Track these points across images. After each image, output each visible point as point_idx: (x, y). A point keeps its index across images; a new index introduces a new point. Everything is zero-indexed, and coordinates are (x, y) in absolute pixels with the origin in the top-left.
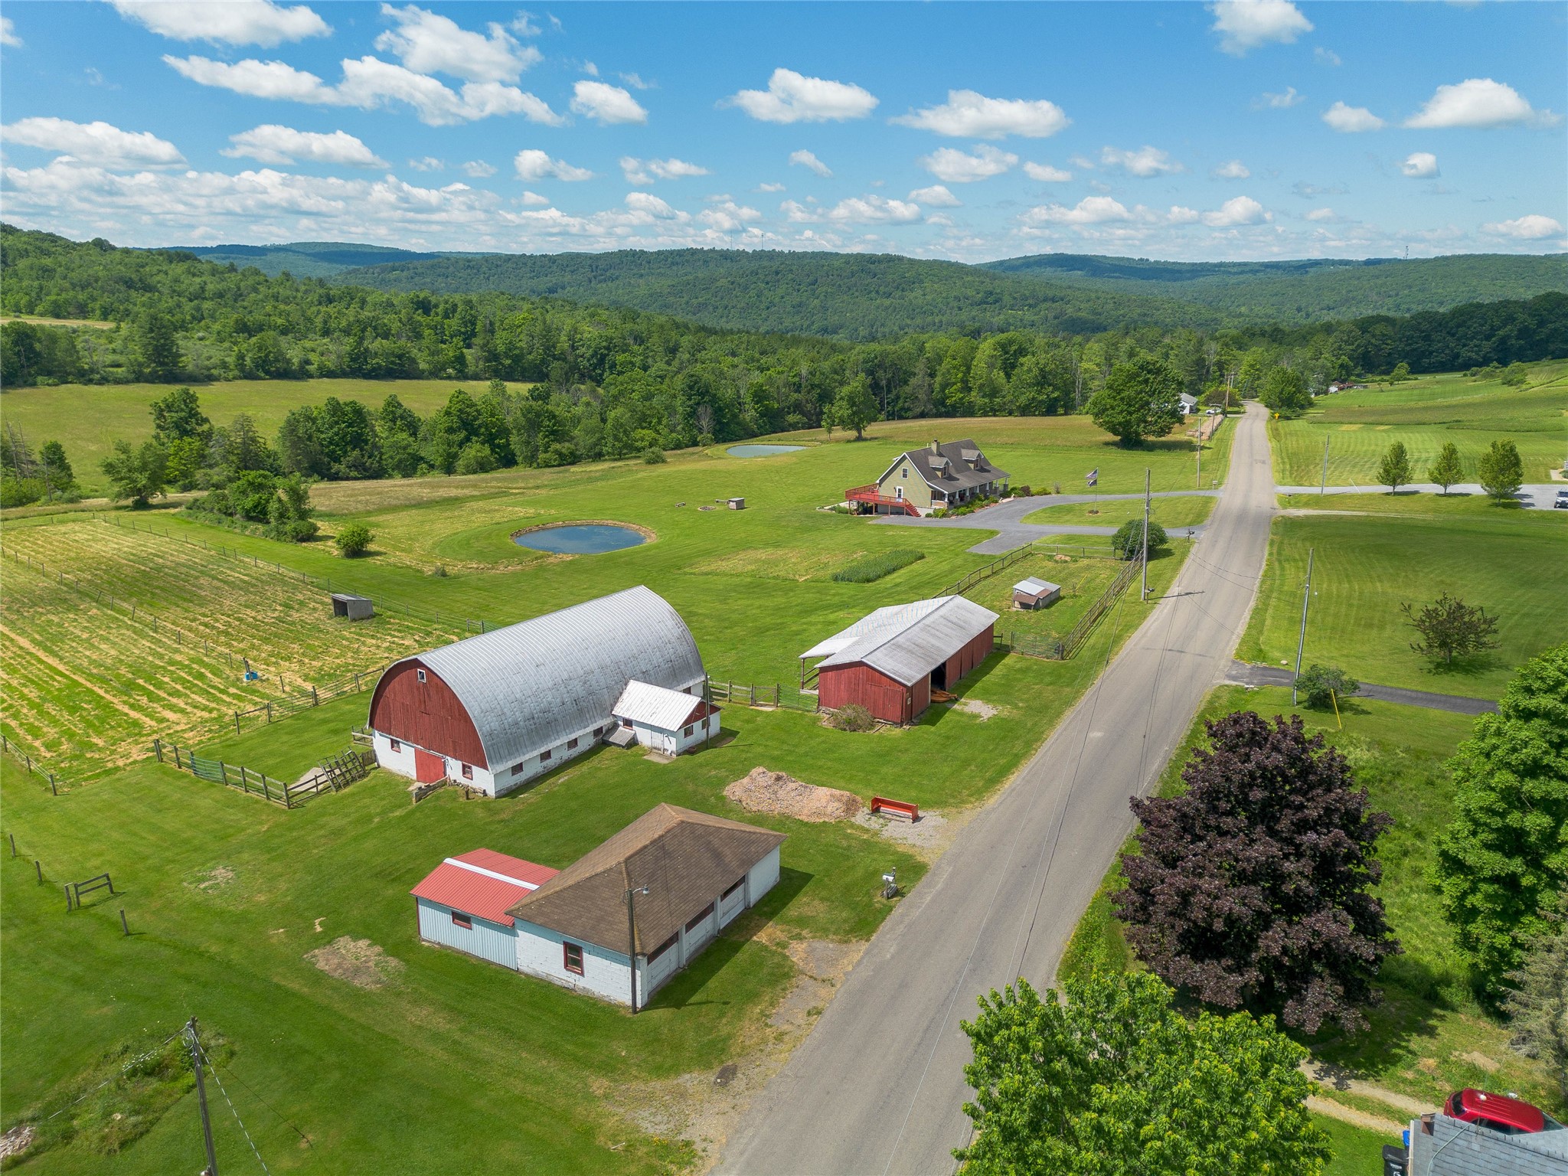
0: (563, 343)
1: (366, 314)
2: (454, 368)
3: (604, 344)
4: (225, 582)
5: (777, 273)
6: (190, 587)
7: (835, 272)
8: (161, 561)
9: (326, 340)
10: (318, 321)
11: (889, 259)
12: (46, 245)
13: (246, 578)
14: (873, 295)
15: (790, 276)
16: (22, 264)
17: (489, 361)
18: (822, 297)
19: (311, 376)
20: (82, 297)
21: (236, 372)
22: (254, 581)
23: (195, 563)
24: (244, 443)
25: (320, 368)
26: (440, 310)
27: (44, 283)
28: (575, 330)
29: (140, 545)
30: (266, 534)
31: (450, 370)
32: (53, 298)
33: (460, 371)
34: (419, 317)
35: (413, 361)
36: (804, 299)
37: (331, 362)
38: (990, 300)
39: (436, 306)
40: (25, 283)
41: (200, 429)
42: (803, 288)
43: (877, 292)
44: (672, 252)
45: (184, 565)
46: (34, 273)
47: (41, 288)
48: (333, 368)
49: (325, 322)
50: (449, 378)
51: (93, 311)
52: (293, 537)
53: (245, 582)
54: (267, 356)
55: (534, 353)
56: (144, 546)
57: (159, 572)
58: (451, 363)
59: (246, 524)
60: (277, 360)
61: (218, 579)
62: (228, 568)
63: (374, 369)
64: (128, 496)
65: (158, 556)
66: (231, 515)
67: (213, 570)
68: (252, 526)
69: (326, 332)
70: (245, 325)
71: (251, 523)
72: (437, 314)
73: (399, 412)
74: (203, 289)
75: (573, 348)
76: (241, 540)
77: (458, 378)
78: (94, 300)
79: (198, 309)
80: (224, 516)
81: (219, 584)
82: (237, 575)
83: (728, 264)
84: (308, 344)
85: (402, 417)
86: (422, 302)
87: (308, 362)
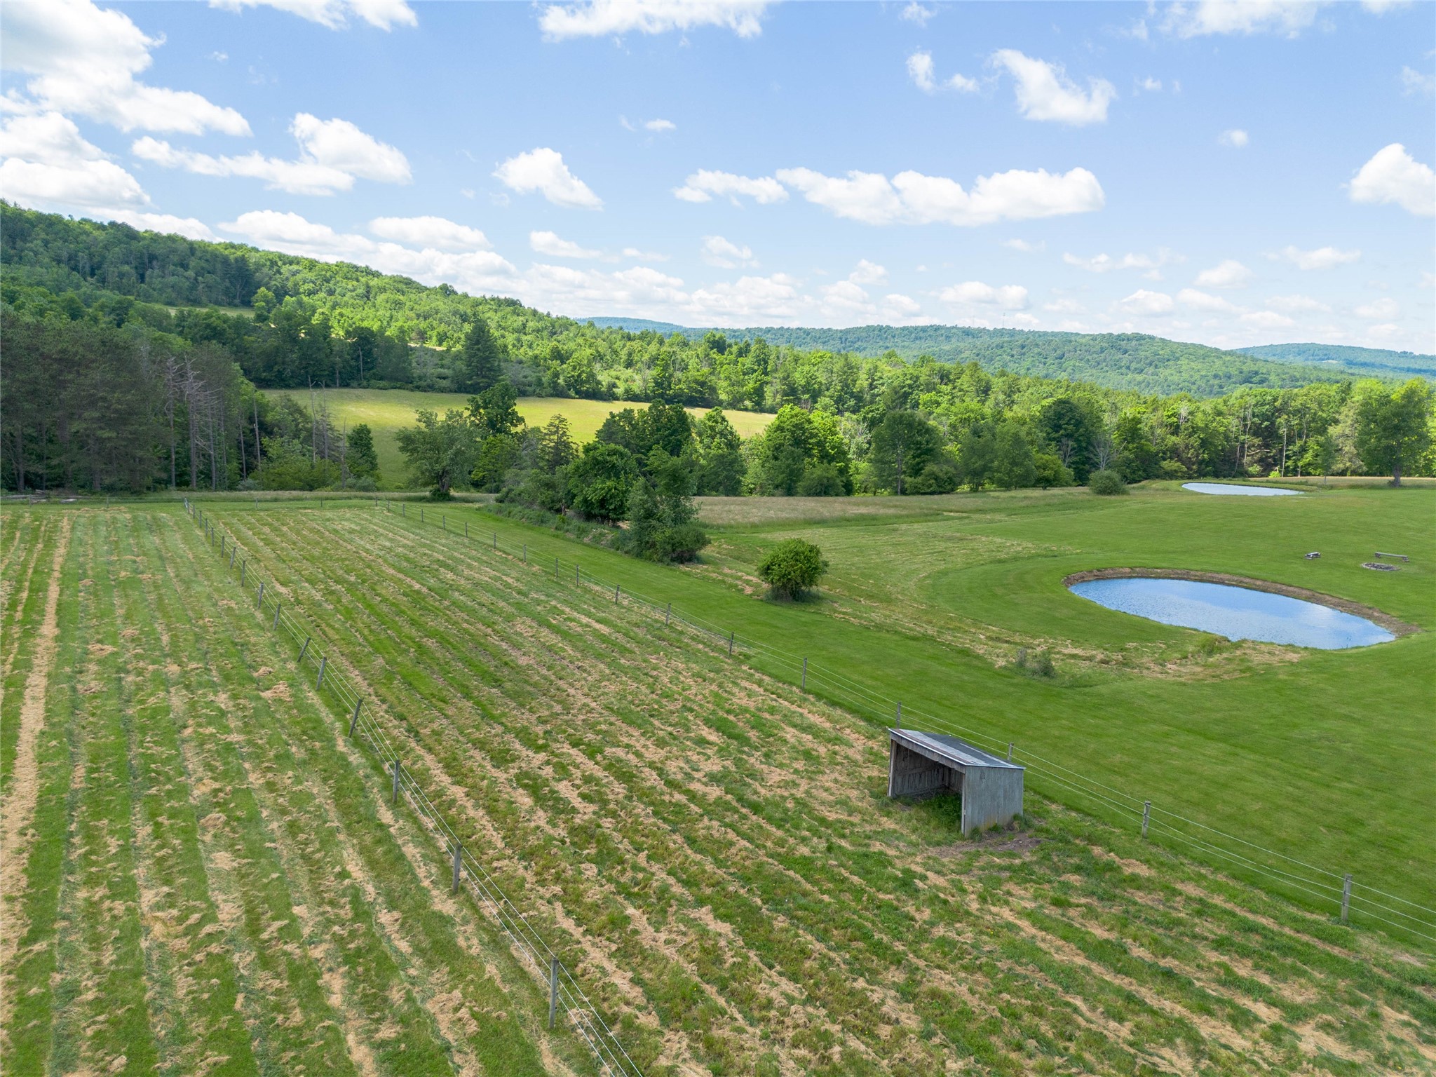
0: (862, 382)
1: (665, 348)
2: (750, 400)
3: (909, 382)
4: (565, 635)
5: (1023, 347)
6: (495, 640)
7: (1084, 348)
8: (450, 575)
9: (630, 371)
10: (623, 355)
11: (1139, 338)
12: (401, 286)
13: (605, 630)
14: (1124, 370)
15: (1036, 350)
16: (381, 298)
17: (787, 395)
18: (1069, 370)
19: (617, 399)
20: (423, 325)
21: (549, 390)
22: (621, 639)
23: (508, 586)
24: (556, 448)
25: (627, 391)
26: (735, 349)
27: (394, 313)
28: (876, 368)
29: (424, 545)
30: (617, 546)
31: (747, 403)
32: (399, 324)
33: (758, 403)
34: (714, 354)
35: (713, 390)
36: (1051, 371)
37: (637, 387)
38: (1255, 379)
39: (730, 346)
40: (380, 313)
41: (513, 430)
42: (1049, 361)
43: (1128, 368)
44: (916, 328)
45: (486, 588)
46: (388, 306)
47: (391, 317)
48: (638, 392)
49: (630, 354)
50: (746, 410)
51: (431, 338)
52: (666, 554)
53: (603, 638)
54: (579, 376)
55: (832, 390)
56: (431, 548)
57: (443, 598)
58: (749, 396)
59: (583, 525)
60: (587, 382)
61: (549, 626)
62: (565, 602)
63: (676, 396)
64: (426, 484)
65: (447, 566)
66: (559, 511)
67: (538, 602)
68: (596, 529)
69: (629, 364)
70: (559, 352)
71: (593, 524)
72: (731, 353)
73: (720, 427)
74: (524, 326)
75: (872, 387)
76: (579, 551)
77: (755, 411)
78: (433, 329)
79: (519, 340)
80: (548, 514)
81: (553, 639)
82: (585, 620)
83: (970, 339)
84: (613, 373)
85: (721, 434)
86: (718, 342)
87: (614, 386)
